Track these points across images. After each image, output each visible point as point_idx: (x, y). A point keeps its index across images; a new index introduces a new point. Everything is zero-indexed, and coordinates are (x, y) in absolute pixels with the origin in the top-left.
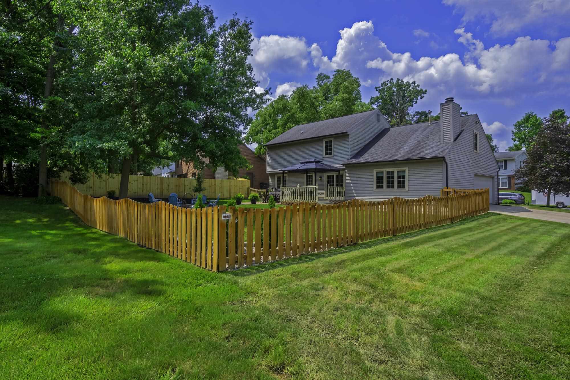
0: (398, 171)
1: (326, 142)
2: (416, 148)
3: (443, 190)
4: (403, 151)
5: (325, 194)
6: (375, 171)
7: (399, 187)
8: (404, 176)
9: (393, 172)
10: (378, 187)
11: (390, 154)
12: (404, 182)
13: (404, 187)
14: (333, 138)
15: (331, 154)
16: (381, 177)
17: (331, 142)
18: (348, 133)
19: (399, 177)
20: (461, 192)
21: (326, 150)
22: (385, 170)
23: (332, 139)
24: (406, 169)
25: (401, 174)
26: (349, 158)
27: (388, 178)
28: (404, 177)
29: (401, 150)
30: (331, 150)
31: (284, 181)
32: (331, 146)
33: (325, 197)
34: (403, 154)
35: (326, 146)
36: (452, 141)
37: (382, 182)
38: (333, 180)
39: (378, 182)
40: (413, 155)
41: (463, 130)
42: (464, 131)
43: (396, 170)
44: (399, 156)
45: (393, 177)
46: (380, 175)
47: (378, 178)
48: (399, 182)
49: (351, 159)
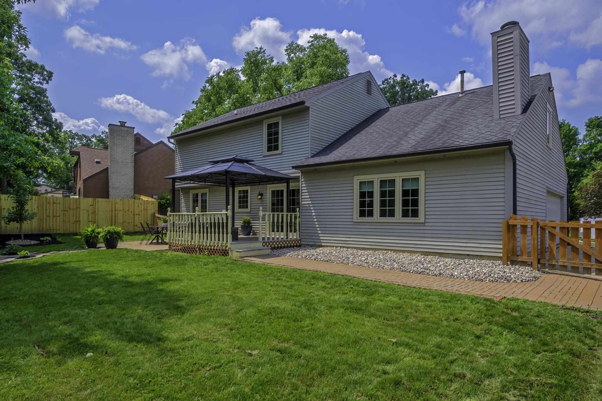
0: (403, 180)
1: (270, 126)
2: (440, 130)
3: (508, 223)
4: (413, 138)
5: (268, 227)
6: (357, 179)
7: (405, 214)
8: (417, 190)
9: (392, 182)
10: (362, 214)
11: (387, 144)
12: (415, 203)
13: (415, 214)
14: (280, 117)
15: (276, 148)
16: (369, 192)
17: (277, 124)
18: (307, 104)
19: (405, 193)
20: (554, 228)
21: (270, 141)
22: (376, 178)
23: (279, 120)
24: (421, 174)
25: (410, 187)
26: (310, 155)
27: (383, 194)
28: (415, 192)
29: (409, 136)
30: (277, 140)
31: (204, 202)
32: (277, 133)
33: (268, 232)
34: (413, 142)
35: (269, 134)
36: (519, 111)
37: (371, 204)
38: (282, 200)
39: (362, 204)
40: (438, 143)
41: (536, 95)
42: (537, 97)
43: (398, 176)
44: (406, 147)
45: (392, 194)
46: (366, 189)
47: (362, 195)
48: (405, 203)
49: (312, 157)
